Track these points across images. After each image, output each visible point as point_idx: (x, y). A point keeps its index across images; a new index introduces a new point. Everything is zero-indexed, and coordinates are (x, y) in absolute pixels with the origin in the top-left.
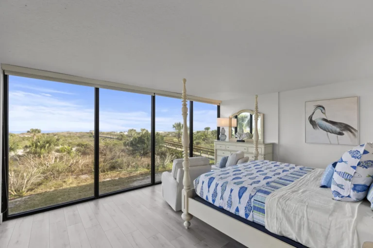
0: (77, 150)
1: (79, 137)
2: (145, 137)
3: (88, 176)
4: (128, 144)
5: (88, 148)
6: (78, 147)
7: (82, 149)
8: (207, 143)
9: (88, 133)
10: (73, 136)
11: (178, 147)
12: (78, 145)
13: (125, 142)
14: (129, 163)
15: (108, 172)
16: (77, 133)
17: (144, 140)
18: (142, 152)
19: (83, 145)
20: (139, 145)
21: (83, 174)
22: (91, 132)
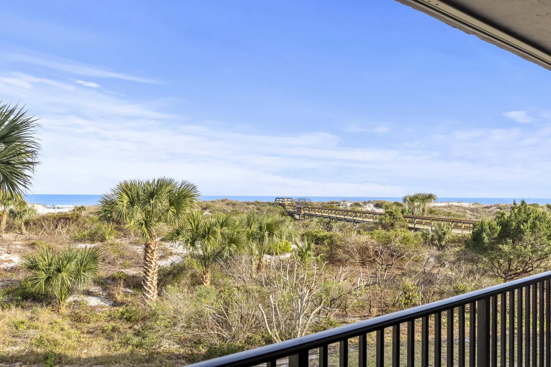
9: (272, 204)
22: (280, 202)
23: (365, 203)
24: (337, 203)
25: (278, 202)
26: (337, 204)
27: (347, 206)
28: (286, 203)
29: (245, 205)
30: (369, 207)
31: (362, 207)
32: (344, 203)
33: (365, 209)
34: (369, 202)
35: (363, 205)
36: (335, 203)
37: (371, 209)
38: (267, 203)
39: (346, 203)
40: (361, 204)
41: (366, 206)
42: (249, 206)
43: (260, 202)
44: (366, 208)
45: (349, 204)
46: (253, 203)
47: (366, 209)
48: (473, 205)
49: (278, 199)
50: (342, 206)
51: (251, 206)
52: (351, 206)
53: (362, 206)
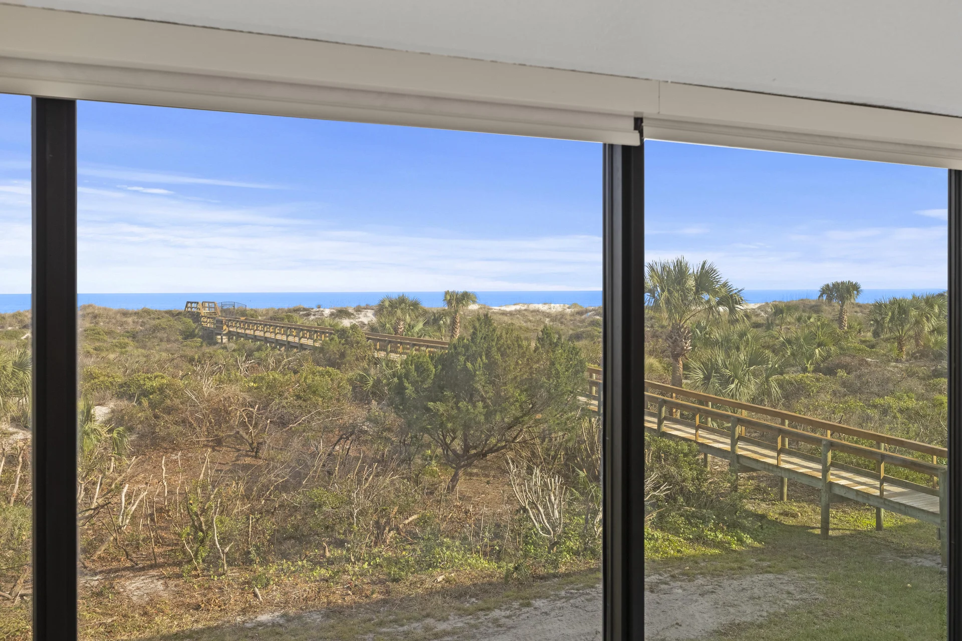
0: (117, 420)
1: (134, 336)
2: (472, 358)
3: (159, 585)
4: (376, 393)
5: (169, 411)
6: (124, 404)
7: (141, 412)
8: (851, 389)
9: (175, 315)
10: (110, 333)
11: (670, 418)
12: (124, 392)
13: (363, 380)
14: (384, 513)
15: (265, 562)
16: (125, 314)
17: (471, 376)
18: (457, 445)
19: (145, 394)
20: (440, 407)
21: (136, 570)
22: (193, 310)
23: (359, 310)
24: (305, 309)
25: (189, 309)
26: (305, 312)
27: (323, 315)
28: (204, 312)
29: (118, 317)
30: (366, 316)
31: (352, 316)
32: (318, 310)
33: (357, 320)
34: (367, 308)
35: (355, 313)
36: (301, 311)
37: (369, 319)
38: (167, 312)
39: (322, 309)
40: (351, 311)
41: (360, 316)
42: (125, 319)
43: (152, 311)
44: (359, 318)
45: (327, 312)
46: (136, 313)
47: (360, 320)
48: (569, 308)
49: (189, 305)
50: (314, 315)
51: (130, 320)
52: (332, 314)
53: (352, 314)
